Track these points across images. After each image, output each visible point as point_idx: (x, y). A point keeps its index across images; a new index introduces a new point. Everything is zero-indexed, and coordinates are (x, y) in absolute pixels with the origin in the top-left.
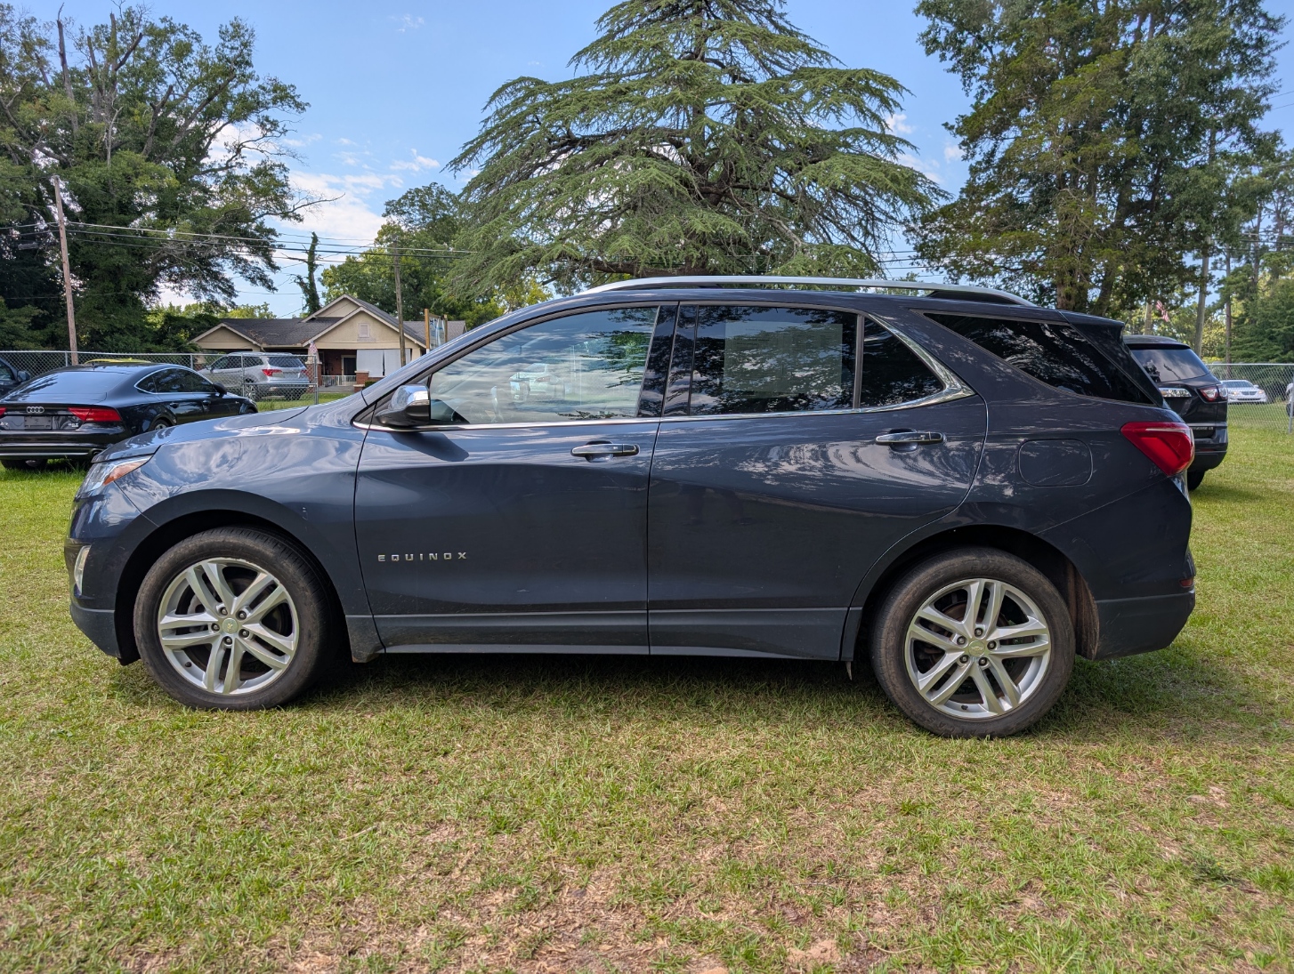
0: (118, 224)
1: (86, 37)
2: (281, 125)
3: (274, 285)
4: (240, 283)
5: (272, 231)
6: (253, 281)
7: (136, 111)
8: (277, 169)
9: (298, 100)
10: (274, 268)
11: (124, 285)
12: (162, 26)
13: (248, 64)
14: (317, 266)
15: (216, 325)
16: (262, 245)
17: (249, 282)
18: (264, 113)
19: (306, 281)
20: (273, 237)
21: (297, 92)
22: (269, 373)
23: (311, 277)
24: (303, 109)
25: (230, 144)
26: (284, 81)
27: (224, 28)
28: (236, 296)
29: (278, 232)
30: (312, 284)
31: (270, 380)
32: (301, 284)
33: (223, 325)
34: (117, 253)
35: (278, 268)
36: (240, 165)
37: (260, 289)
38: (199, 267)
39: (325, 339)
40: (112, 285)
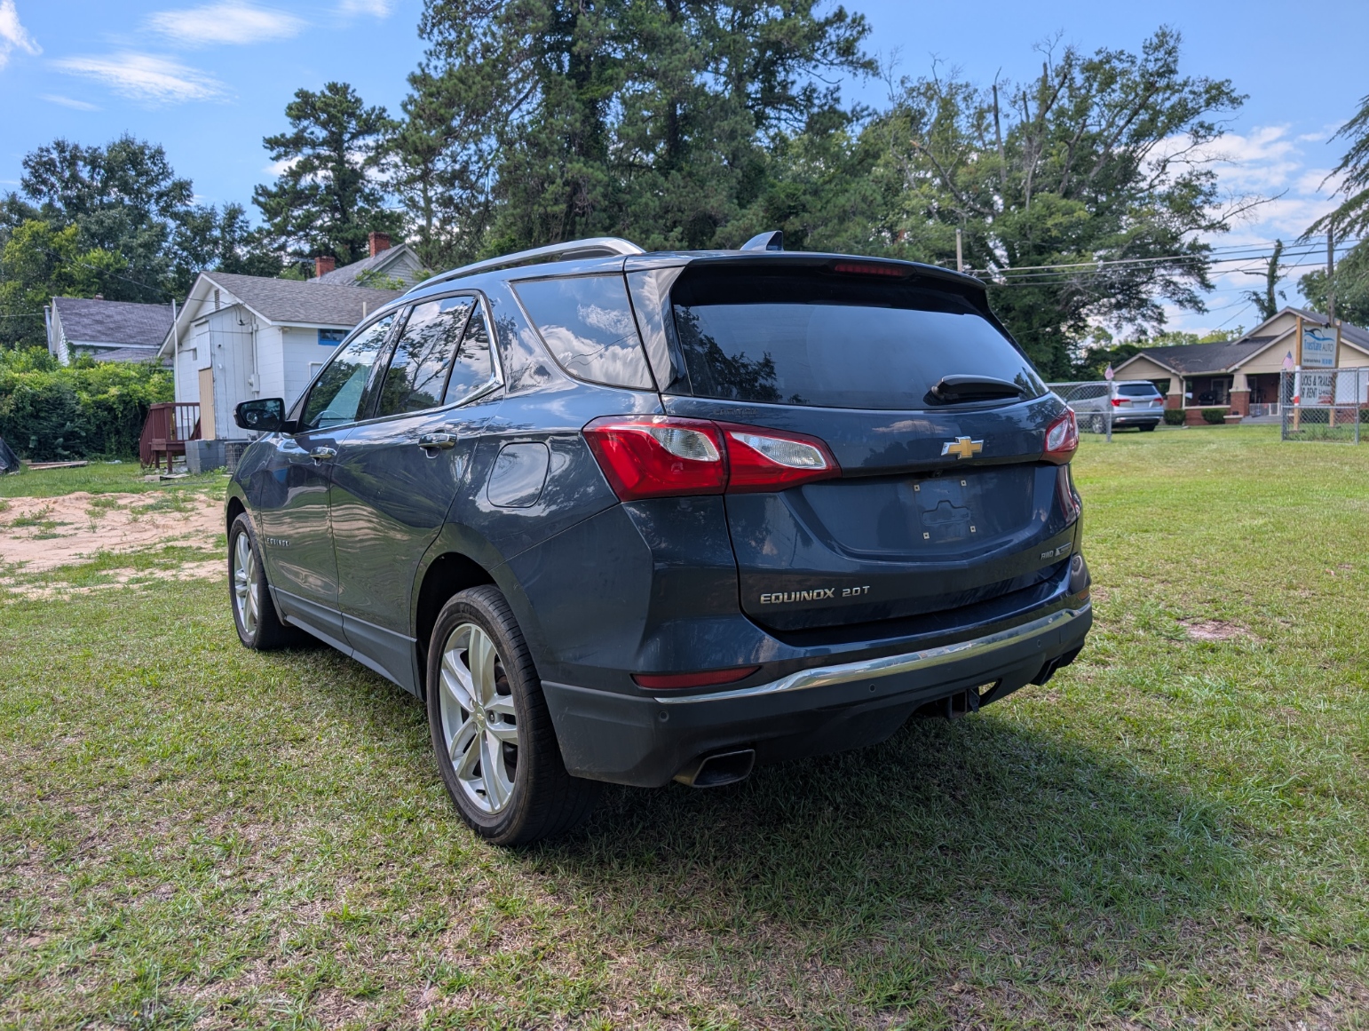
0: (1031, 265)
1: (1021, 93)
2: (1216, 128)
3: (1206, 307)
4: (1169, 308)
5: (1206, 247)
6: (1180, 303)
7: (1054, 152)
8: (1203, 178)
9: (1234, 95)
10: (1207, 286)
11: (1036, 323)
12: (1096, 59)
13: (1172, 72)
14: (1279, 278)
15: (1135, 354)
16: (1194, 263)
17: (1177, 306)
18: (1195, 121)
19: (1264, 297)
20: (1207, 253)
21: (1232, 87)
22: (1117, 403)
23: (1270, 292)
24: (1241, 103)
25: (1154, 162)
26: (1217, 78)
27: (1148, 42)
28: (1165, 322)
29: (1212, 247)
30: (1272, 300)
31: (1117, 410)
32: (1258, 300)
33: (1141, 354)
34: (1029, 294)
35: (1213, 287)
36: (1162, 182)
37: (1190, 312)
38: (1128, 296)
39: (1256, 363)
40: (1025, 325)
